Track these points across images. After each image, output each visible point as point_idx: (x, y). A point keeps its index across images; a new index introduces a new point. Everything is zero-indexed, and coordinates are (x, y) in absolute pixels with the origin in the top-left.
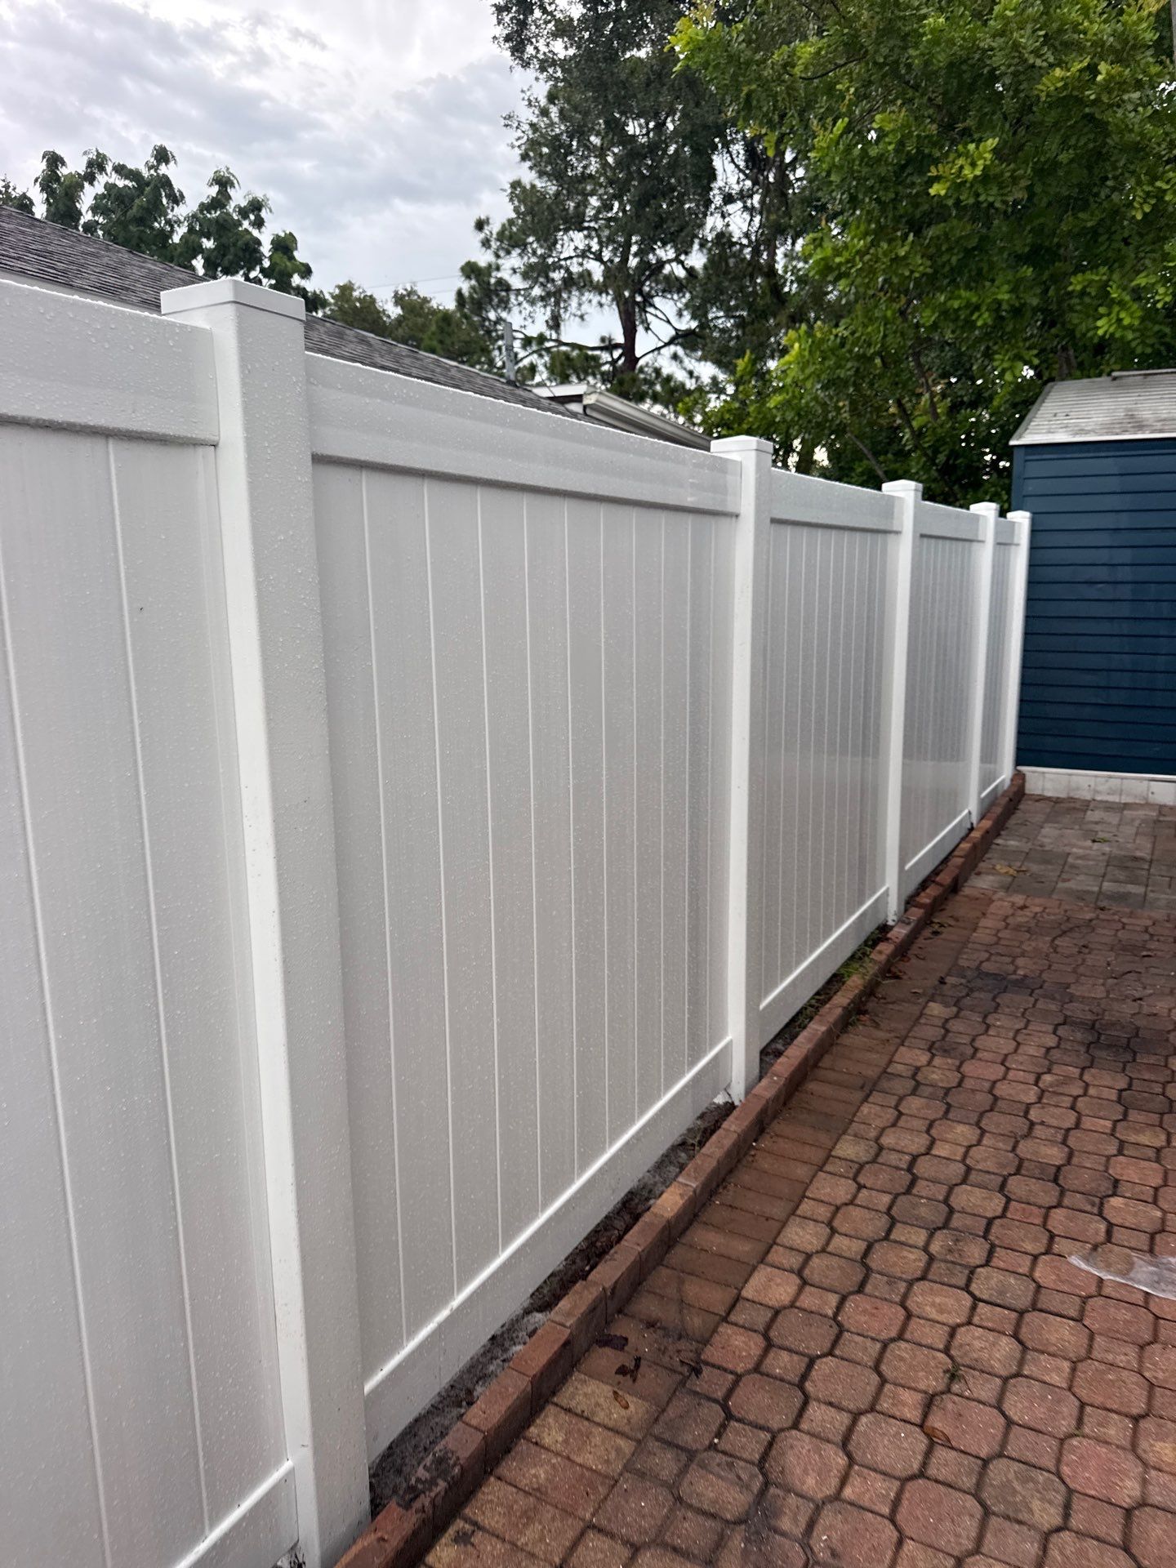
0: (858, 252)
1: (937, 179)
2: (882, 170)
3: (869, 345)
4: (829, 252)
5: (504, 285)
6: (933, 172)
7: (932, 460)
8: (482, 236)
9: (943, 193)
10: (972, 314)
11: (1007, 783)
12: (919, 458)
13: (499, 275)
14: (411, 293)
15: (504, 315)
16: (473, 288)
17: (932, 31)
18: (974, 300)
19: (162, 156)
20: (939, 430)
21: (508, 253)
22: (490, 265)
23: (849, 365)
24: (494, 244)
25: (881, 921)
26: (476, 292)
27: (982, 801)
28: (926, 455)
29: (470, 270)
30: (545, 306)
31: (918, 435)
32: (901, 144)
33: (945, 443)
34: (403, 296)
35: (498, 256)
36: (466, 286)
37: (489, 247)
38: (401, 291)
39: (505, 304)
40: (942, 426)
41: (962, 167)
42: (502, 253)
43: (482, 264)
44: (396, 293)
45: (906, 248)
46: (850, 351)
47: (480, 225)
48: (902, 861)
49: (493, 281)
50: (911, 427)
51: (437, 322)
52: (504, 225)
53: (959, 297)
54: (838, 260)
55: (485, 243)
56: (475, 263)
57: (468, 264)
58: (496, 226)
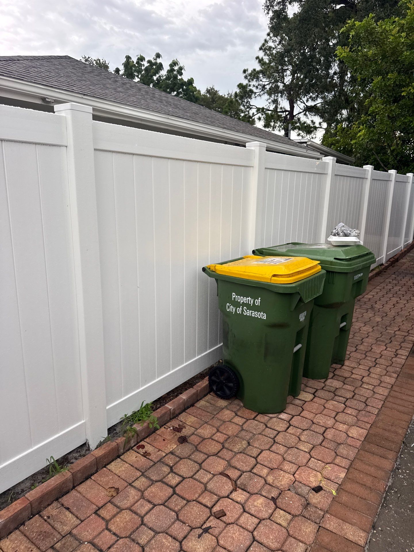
0: (382, 109)
1: (403, 91)
2: (390, 88)
3: (382, 131)
4: (374, 108)
5: (251, 91)
6: (403, 89)
7: (396, 159)
8: (245, 75)
9: (405, 95)
10: (410, 123)
11: (411, 243)
12: (392, 158)
13: (250, 88)
14: (212, 89)
15: (249, 100)
16: (240, 91)
17: (405, 56)
18: (411, 120)
19: (158, 56)
20: (398, 150)
21: (253, 80)
22: (247, 84)
23: (377, 136)
24: (249, 78)
25: (382, 263)
26: (241, 93)
27: (404, 245)
28: (394, 157)
29: (240, 86)
30: (273, 104)
31: (392, 151)
32: (395, 82)
33: (400, 154)
34: (209, 90)
35: (249, 81)
36: (238, 91)
37: (247, 78)
38: (209, 88)
39: (250, 97)
40: (399, 149)
41: (410, 89)
42: (250, 80)
43: (244, 84)
44: (207, 89)
45: (394, 107)
46: (377, 132)
47: (245, 71)
48: (387, 252)
49: (248, 90)
50: (390, 150)
51: (228, 103)
52: (252, 71)
53: (407, 119)
54: (376, 110)
55: (246, 77)
56: (242, 84)
57: (240, 84)
58: (250, 71)
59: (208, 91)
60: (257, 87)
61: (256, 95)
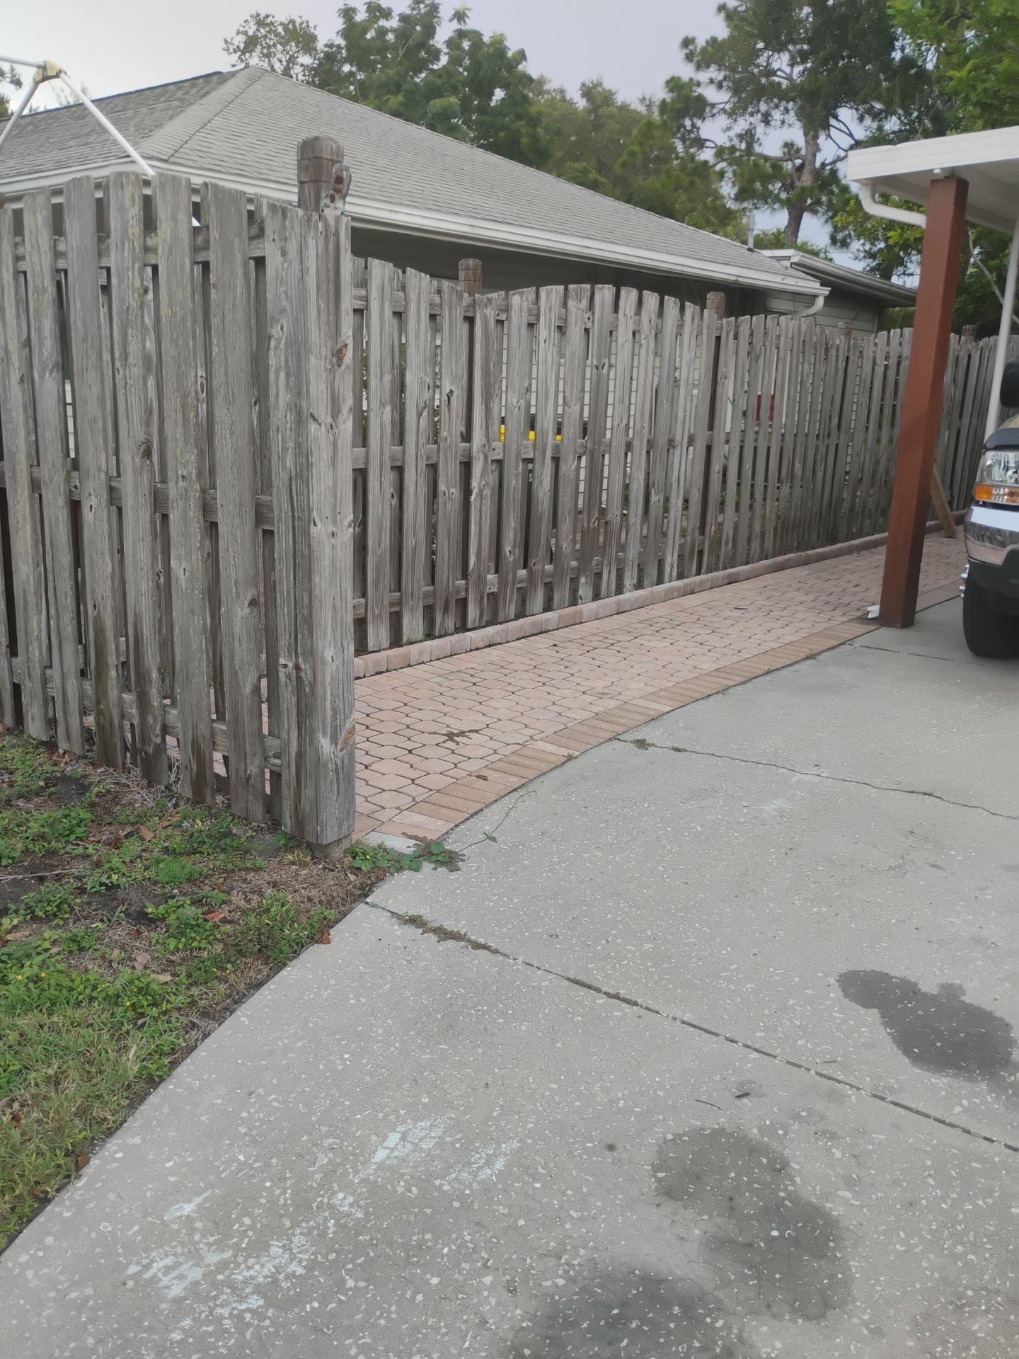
5: (701, 99)
8: (687, 52)
13: (699, 90)
14: (597, 86)
15: (698, 123)
16: (674, 99)
21: (708, 66)
22: (691, 80)
24: (697, 59)
26: (677, 103)
29: (673, 84)
34: (589, 88)
35: (698, 70)
36: (668, 97)
37: (693, 62)
39: (700, 115)
42: (702, 67)
43: (685, 78)
44: (583, 85)
47: (687, 42)
49: (693, 95)
52: (707, 42)
55: (689, 57)
56: (679, 78)
57: (673, 79)
58: (701, 42)
59: (588, 92)
60: (720, 86)
61: (715, 111)
